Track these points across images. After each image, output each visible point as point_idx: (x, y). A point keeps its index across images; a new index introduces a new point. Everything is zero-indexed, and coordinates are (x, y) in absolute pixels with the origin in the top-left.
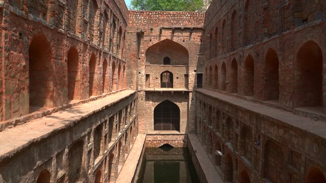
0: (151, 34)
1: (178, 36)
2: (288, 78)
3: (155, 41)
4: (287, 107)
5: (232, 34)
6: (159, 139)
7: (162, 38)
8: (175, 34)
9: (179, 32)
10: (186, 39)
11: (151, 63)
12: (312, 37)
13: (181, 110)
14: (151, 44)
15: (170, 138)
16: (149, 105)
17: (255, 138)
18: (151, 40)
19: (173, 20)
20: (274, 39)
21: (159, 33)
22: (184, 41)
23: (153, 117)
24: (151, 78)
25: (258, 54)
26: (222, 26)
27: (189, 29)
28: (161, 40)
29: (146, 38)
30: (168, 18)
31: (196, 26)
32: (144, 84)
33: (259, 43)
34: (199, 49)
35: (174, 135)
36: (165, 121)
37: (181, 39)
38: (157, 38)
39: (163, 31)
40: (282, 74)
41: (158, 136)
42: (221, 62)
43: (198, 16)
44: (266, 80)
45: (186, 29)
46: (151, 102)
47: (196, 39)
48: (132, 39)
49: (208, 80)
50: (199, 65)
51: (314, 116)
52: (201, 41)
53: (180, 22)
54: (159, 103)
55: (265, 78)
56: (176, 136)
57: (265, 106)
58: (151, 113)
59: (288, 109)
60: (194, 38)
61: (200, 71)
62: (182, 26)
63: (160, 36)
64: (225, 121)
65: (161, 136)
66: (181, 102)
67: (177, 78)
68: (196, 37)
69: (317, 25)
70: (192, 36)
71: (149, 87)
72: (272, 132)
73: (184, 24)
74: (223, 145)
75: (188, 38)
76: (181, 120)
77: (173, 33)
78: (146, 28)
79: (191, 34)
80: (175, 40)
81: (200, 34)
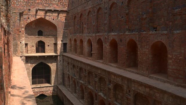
0: (29, 14)
1: (50, 16)
2: (144, 58)
3: (32, 19)
4: (145, 74)
5: (97, 22)
6: (36, 91)
7: (37, 16)
8: (47, 14)
9: (49, 13)
10: (55, 18)
11: (29, 35)
12: (161, 39)
13: (52, 69)
14: (29, 21)
15: (44, 89)
16: (28, 66)
17: (126, 92)
18: (29, 18)
19: (46, 3)
20: (135, 34)
21: (35, 13)
22: (54, 19)
23: (31, 75)
24: (29, 46)
25: (121, 40)
26: (87, 14)
27: (58, 11)
28: (37, 18)
29: (25, 17)
30: (42, 2)
31: (62, 9)
32: (24, 51)
33: (122, 34)
34: (64, 25)
35: (47, 87)
36: (39, 78)
37: (51, 18)
38: (33, 17)
39: (39, 12)
40: (141, 55)
41: (36, 89)
42: (87, 38)
43: (63, 2)
44: (127, 56)
45: (55, 11)
46: (29, 64)
47: (62, 19)
48: (16, 18)
49: (72, 47)
50: (64, 37)
51: (163, 80)
52: (66, 20)
53: (51, 5)
54: (35, 65)
55: (127, 55)
56: (49, 88)
57: (128, 72)
58: (30, 72)
59: (145, 75)
60: (61, 18)
61: (66, 41)
62: (52, 8)
63: (36, 15)
64: (97, 80)
65: (37, 89)
66: (52, 63)
67: (48, 46)
68: (62, 17)
69: (164, 34)
70: (60, 16)
71: (27, 53)
72: (141, 89)
73: (54, 7)
74: (96, 95)
75: (57, 17)
76: (52, 76)
77: (46, 13)
78: (25, 8)
79: (59, 14)
80: (47, 18)
81: (65, 15)
